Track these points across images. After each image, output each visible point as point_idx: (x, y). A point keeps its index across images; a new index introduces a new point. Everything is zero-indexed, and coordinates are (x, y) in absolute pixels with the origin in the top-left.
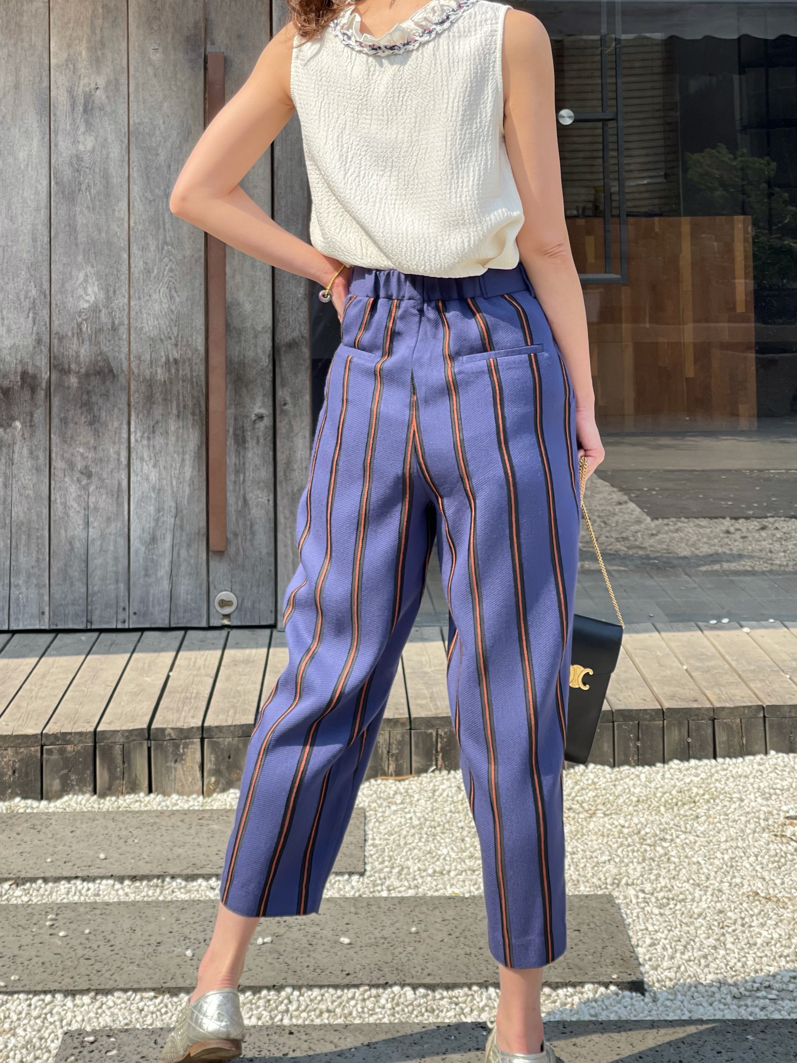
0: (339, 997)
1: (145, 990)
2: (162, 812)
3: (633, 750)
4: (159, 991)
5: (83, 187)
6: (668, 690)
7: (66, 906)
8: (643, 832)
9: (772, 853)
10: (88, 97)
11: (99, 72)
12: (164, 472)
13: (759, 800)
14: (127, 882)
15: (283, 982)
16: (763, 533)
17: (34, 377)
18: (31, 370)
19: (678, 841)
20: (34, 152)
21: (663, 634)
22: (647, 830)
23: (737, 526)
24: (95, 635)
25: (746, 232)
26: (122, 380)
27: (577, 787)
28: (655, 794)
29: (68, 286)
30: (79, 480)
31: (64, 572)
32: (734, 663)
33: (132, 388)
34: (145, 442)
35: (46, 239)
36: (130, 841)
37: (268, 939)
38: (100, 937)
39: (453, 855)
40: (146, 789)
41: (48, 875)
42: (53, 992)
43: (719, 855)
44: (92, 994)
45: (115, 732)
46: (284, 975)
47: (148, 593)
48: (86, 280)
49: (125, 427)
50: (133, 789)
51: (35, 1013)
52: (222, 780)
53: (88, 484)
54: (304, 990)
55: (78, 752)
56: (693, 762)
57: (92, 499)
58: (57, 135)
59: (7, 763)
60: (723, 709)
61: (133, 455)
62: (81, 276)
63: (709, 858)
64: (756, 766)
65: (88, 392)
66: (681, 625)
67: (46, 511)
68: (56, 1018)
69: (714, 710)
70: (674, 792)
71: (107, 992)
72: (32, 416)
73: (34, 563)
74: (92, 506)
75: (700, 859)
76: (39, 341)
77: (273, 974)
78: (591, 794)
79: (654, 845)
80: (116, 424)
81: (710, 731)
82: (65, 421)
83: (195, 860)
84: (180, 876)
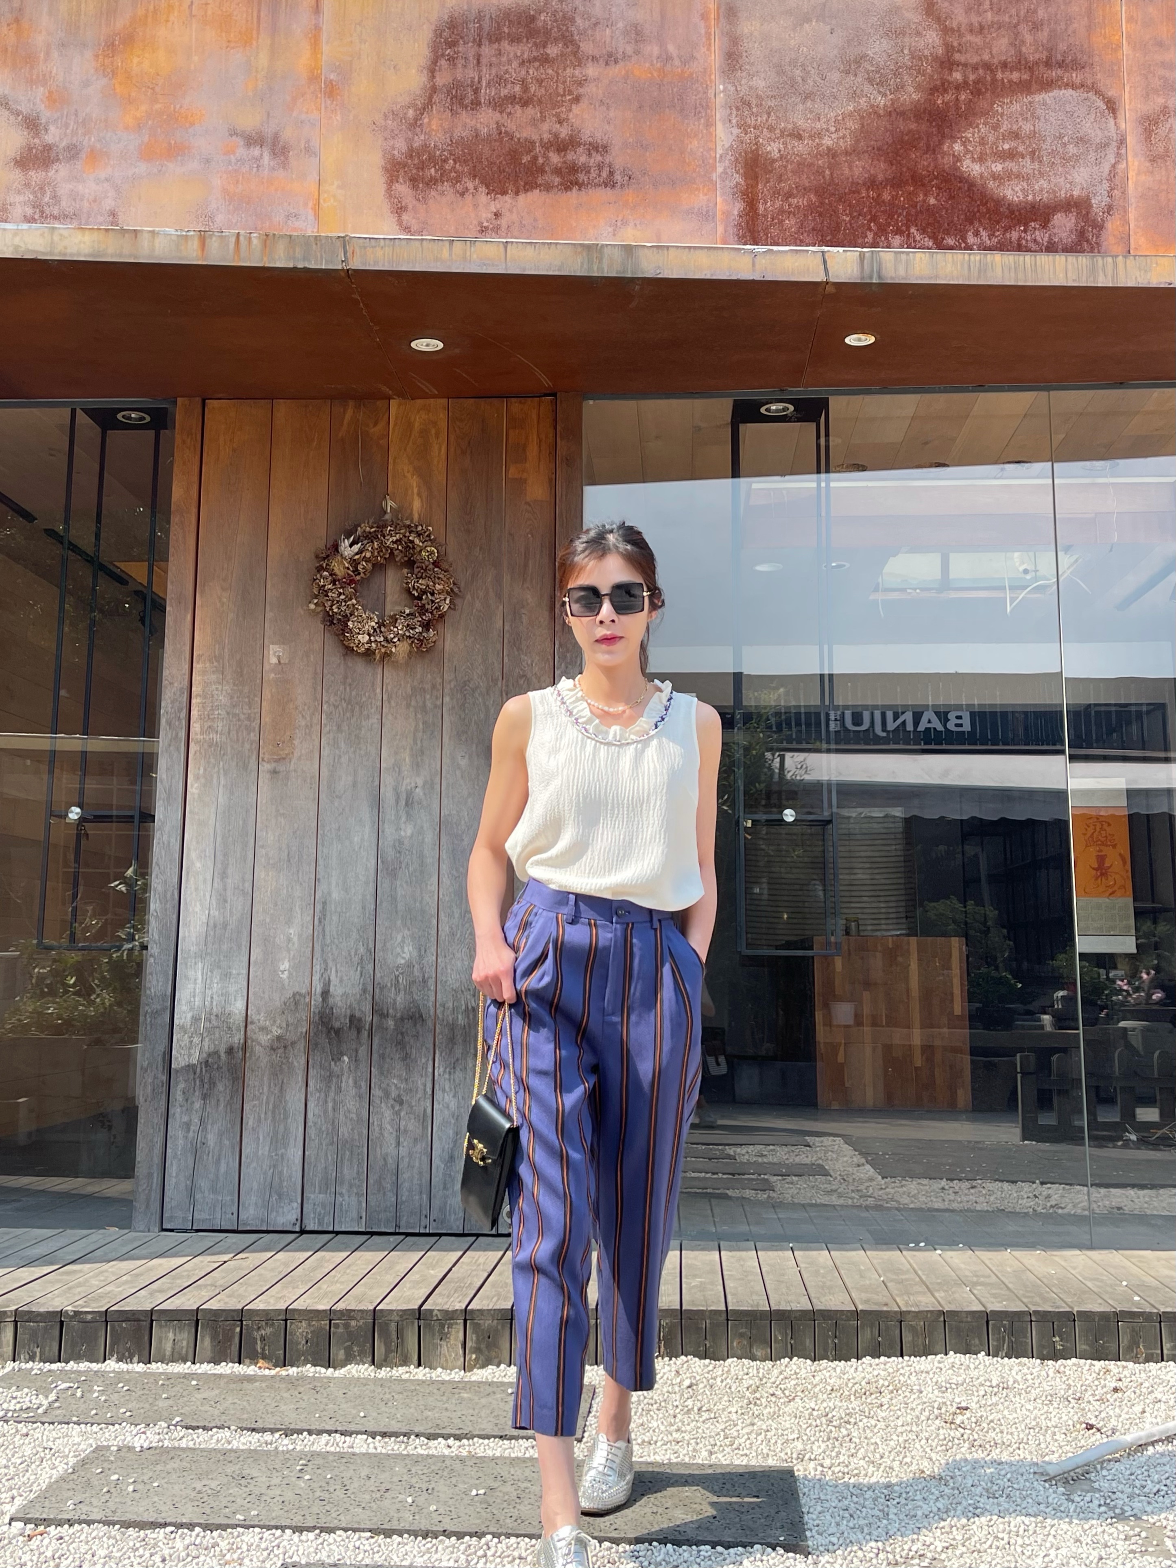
0: (533, 1546)
1: (363, 1530)
2: (424, 1382)
3: (831, 1345)
4: (375, 1532)
5: (403, 866)
6: (864, 1296)
7: (319, 1454)
8: (830, 1415)
9: (942, 1437)
10: (409, 794)
11: (418, 775)
12: (462, 1102)
13: (936, 1392)
14: (378, 1438)
15: (485, 1530)
16: (972, 1191)
17: (360, 1020)
18: (358, 1014)
19: (861, 1424)
20: (366, 837)
21: (868, 1253)
22: (834, 1413)
23: (951, 1184)
24: (402, 1237)
25: (961, 949)
26: (430, 1023)
27: (782, 1377)
28: (847, 1385)
29: (388, 945)
30: (393, 1107)
31: (379, 1182)
32: (924, 1277)
33: (437, 1030)
34: (447, 1076)
35: (373, 907)
36: (390, 1404)
37: (482, 1492)
38: (339, 1482)
39: (662, 1428)
40: (416, 1362)
41: (313, 1427)
42: (283, 1528)
43: (894, 1437)
44: (317, 1531)
45: (391, 1311)
46: (488, 1523)
47: (446, 1203)
48: (403, 941)
49: (431, 1063)
50: (405, 1362)
51: (263, 1546)
52: (482, 1358)
53: (400, 1110)
54: (503, 1537)
55: (360, 1327)
56: (883, 1359)
57: (403, 1123)
58: (384, 823)
59: (301, 1334)
60: (909, 1312)
61: (436, 1087)
62: (399, 938)
63: (885, 1440)
64: (936, 1364)
65: (402, 1034)
66: (884, 1247)
67: (365, 1132)
68: (281, 1550)
69: (901, 1313)
70: (863, 1383)
71: (331, 1530)
72: (357, 1051)
73: (355, 1175)
74: (402, 1128)
75: (878, 1441)
76: (364, 991)
77: (478, 1521)
78: (793, 1382)
79: (839, 1427)
80: (423, 1060)
81: (898, 1331)
82: (382, 1057)
83: (439, 1422)
84: (423, 1435)
